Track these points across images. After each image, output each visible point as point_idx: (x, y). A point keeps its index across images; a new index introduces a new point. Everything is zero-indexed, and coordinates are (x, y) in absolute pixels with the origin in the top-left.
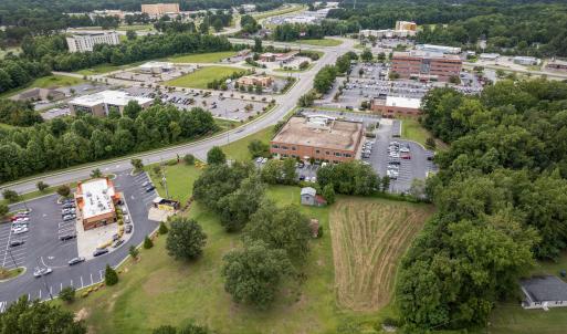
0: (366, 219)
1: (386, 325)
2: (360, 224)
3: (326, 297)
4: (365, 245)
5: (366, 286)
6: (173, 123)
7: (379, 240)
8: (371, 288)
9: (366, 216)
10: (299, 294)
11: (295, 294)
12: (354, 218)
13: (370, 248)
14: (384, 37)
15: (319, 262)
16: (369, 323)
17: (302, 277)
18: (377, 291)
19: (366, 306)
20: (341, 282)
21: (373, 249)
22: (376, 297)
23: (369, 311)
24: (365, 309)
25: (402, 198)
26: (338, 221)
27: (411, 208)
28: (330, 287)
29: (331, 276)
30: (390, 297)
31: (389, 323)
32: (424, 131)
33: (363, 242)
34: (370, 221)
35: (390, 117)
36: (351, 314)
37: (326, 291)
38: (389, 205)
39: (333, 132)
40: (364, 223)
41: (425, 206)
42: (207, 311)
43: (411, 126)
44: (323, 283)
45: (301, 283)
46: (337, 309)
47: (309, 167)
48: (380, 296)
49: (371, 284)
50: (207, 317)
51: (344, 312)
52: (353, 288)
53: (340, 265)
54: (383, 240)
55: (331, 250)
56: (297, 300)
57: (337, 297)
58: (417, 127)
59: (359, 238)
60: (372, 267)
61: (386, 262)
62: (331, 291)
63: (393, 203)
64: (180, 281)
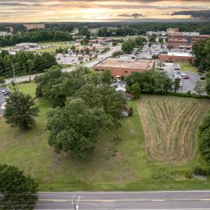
0: (165, 106)
1: (196, 174)
2: (161, 109)
3: (139, 154)
4: (167, 121)
5: (173, 146)
6: (29, 60)
7: (178, 118)
8: (177, 148)
9: (164, 104)
10: (115, 151)
11: (112, 151)
12: (156, 106)
13: (171, 122)
14: (160, 35)
15: (131, 131)
16: (181, 173)
17: (118, 140)
18: (182, 149)
19: (175, 159)
20: (151, 144)
21: (174, 123)
22: (183, 153)
23: (179, 164)
24: (175, 162)
25: (188, 95)
26: (143, 108)
27: (196, 101)
28: (142, 146)
29: (142, 139)
30: (195, 154)
31: (199, 172)
32: (194, 68)
33: (164, 119)
34: (168, 107)
35: (171, 62)
36: (162, 165)
37: (138, 150)
38: (179, 99)
39: (136, 63)
40: (163, 109)
41: (207, 100)
42: (32, 163)
43: (185, 66)
44: (135, 144)
45: (116, 144)
46: (150, 162)
47: (120, 82)
48: (186, 152)
49: (176, 144)
50: (30, 168)
51: (157, 164)
52: (161, 147)
53: (148, 132)
54: (180, 118)
55: (140, 123)
56: (114, 156)
57: (149, 153)
58: (189, 66)
59: (161, 116)
60: (175, 134)
61: (185, 131)
62: (144, 149)
63: (183, 99)
64: (13, 142)
